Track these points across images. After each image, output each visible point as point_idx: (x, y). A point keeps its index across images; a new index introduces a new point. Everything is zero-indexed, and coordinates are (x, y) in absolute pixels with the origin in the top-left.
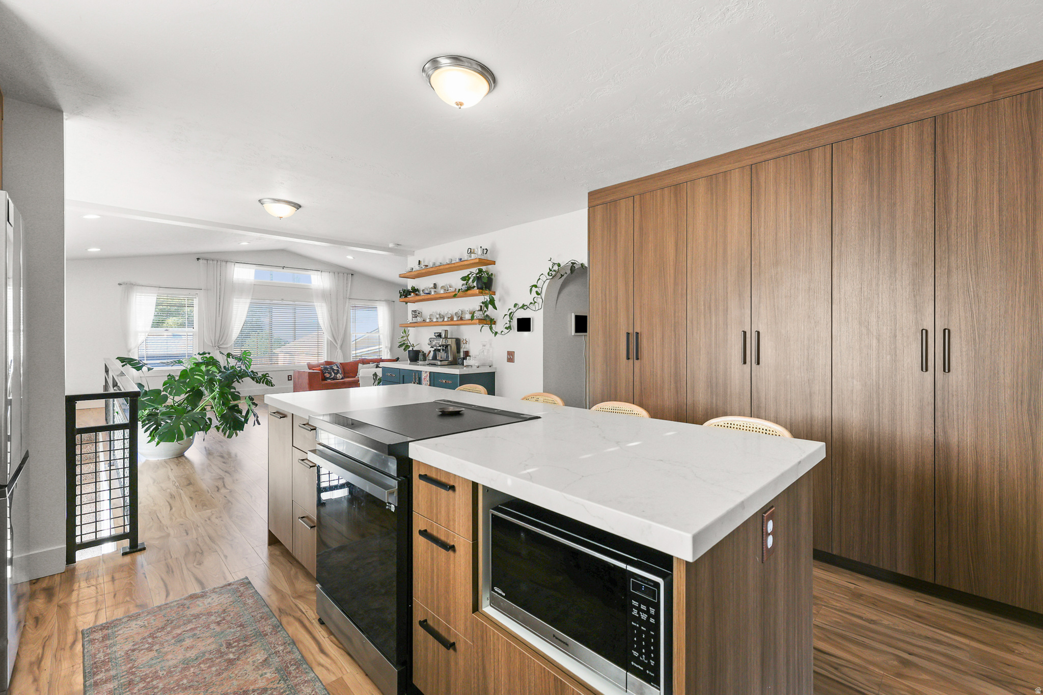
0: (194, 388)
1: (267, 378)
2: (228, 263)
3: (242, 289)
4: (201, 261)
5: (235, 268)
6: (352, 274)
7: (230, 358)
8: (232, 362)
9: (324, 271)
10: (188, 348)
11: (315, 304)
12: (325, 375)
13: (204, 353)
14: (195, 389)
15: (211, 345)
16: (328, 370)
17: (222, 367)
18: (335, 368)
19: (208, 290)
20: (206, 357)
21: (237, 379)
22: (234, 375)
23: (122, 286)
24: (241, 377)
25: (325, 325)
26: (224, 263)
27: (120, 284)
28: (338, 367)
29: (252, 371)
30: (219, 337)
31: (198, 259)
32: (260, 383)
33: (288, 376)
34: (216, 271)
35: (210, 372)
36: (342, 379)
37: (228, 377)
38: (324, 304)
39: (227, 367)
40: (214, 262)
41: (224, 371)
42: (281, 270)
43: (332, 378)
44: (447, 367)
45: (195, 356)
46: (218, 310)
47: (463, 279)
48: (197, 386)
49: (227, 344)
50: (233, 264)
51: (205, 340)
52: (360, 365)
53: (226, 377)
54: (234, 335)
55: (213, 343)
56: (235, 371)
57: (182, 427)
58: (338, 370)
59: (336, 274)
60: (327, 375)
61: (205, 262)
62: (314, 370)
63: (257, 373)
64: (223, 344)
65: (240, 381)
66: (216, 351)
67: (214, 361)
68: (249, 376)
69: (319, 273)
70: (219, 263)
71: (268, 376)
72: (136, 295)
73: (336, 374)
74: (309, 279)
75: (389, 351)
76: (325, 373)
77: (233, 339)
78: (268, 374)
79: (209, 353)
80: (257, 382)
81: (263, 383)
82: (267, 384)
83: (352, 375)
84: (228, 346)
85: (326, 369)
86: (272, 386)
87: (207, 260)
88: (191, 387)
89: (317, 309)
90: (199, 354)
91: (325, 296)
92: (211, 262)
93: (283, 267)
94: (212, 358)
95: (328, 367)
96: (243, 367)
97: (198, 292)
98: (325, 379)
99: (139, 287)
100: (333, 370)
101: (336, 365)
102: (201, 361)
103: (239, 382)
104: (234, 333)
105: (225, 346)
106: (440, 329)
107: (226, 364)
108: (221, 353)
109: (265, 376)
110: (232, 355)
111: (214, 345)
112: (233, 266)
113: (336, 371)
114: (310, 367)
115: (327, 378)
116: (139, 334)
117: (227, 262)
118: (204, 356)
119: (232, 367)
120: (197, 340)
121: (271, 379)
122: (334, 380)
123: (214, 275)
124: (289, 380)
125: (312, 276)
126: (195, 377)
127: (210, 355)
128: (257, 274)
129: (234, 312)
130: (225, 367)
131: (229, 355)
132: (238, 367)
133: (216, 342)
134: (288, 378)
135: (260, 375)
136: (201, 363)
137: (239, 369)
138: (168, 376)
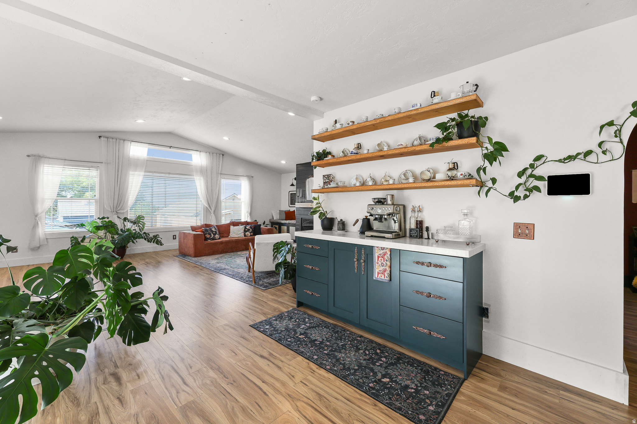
0: (76, 278)
1: (158, 238)
2: (125, 142)
3: (136, 164)
4: (102, 138)
5: (131, 146)
6: (223, 155)
7: (126, 221)
8: (129, 225)
9: (202, 152)
10: (90, 212)
11: (195, 177)
12: (206, 236)
13: (103, 218)
14: (79, 279)
15: (110, 210)
16: (208, 232)
17: (119, 230)
18: (213, 230)
19: (108, 164)
20: (105, 221)
21: (132, 240)
22: (129, 237)
23: (30, 157)
24: (135, 238)
25: (202, 194)
26: (122, 141)
27: (28, 156)
28: (215, 229)
29: (145, 233)
30: (117, 205)
31: (100, 137)
32: (151, 242)
33: (174, 236)
34: (115, 147)
35: (103, 249)
36: (219, 239)
37: (124, 238)
38: (202, 178)
39: (124, 229)
40: (113, 140)
41: (121, 233)
42: (168, 149)
43: (211, 239)
44: (391, 240)
45: (96, 220)
46: (116, 180)
47: (439, 126)
48: (81, 274)
49: (123, 210)
50: (130, 142)
51: (105, 206)
52: (232, 227)
53: (123, 239)
54: (129, 202)
55: (112, 209)
56: (130, 233)
57: (35, 382)
58: (216, 232)
59: (211, 154)
60: (208, 236)
61: (106, 139)
62: (197, 232)
63: (149, 234)
64: (120, 209)
65: (135, 241)
66: (114, 216)
67: (113, 224)
68: (142, 238)
69: (198, 152)
70: (118, 141)
71: (159, 237)
72: (44, 166)
73: (215, 235)
74: (190, 158)
75: (249, 215)
76: (206, 234)
77: (129, 205)
78: (158, 235)
79: (108, 218)
80: (148, 241)
81: (154, 242)
82: (157, 243)
83: (225, 235)
84: (125, 211)
85: (206, 230)
86: (161, 245)
87: (108, 138)
88: (73, 276)
89: (196, 182)
90: (99, 218)
91: (202, 171)
92: (111, 140)
93: (170, 147)
94: (110, 222)
95: (208, 229)
96: (138, 230)
97: (99, 165)
98: (206, 239)
99: (46, 159)
100: (212, 231)
101: (214, 227)
102: (101, 225)
103: (133, 242)
104: (130, 200)
105: (122, 211)
106: (380, 194)
107: (122, 227)
108: (118, 217)
109: (155, 237)
110: (128, 219)
111: (113, 211)
112: (130, 144)
113: (214, 233)
114: (193, 229)
115: (208, 238)
116: (46, 201)
117: (124, 140)
118: (104, 220)
119: (128, 230)
120: (98, 206)
121: (161, 239)
122: (213, 240)
123: (113, 151)
124: (174, 239)
125: (193, 155)
126: (79, 259)
127: (109, 219)
128: (149, 151)
129: (130, 184)
130: (121, 230)
131: (125, 219)
132: (133, 230)
133: (115, 208)
134: (173, 237)
135: (151, 235)
136: (101, 226)
137: (134, 231)
138: (71, 238)
